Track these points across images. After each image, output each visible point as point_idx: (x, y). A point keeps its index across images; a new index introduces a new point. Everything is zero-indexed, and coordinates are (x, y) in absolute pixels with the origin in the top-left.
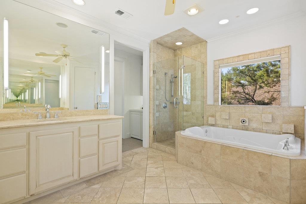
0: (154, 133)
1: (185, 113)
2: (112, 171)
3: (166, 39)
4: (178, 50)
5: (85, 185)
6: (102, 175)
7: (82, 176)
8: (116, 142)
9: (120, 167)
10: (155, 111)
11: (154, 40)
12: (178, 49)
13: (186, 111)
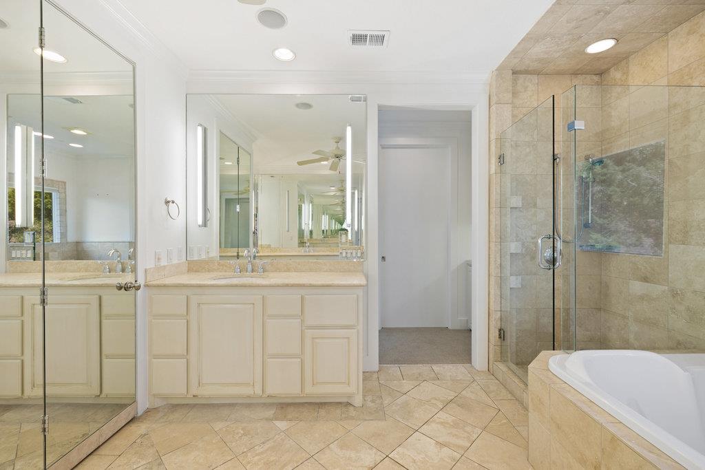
0: (502, 334)
1: (637, 287)
2: (340, 403)
3: (538, 50)
4: (612, 69)
5: (270, 413)
6: (316, 404)
7: (269, 391)
8: (346, 340)
9: (358, 401)
10: (507, 272)
11: (500, 69)
12: (614, 64)
13: (645, 279)
